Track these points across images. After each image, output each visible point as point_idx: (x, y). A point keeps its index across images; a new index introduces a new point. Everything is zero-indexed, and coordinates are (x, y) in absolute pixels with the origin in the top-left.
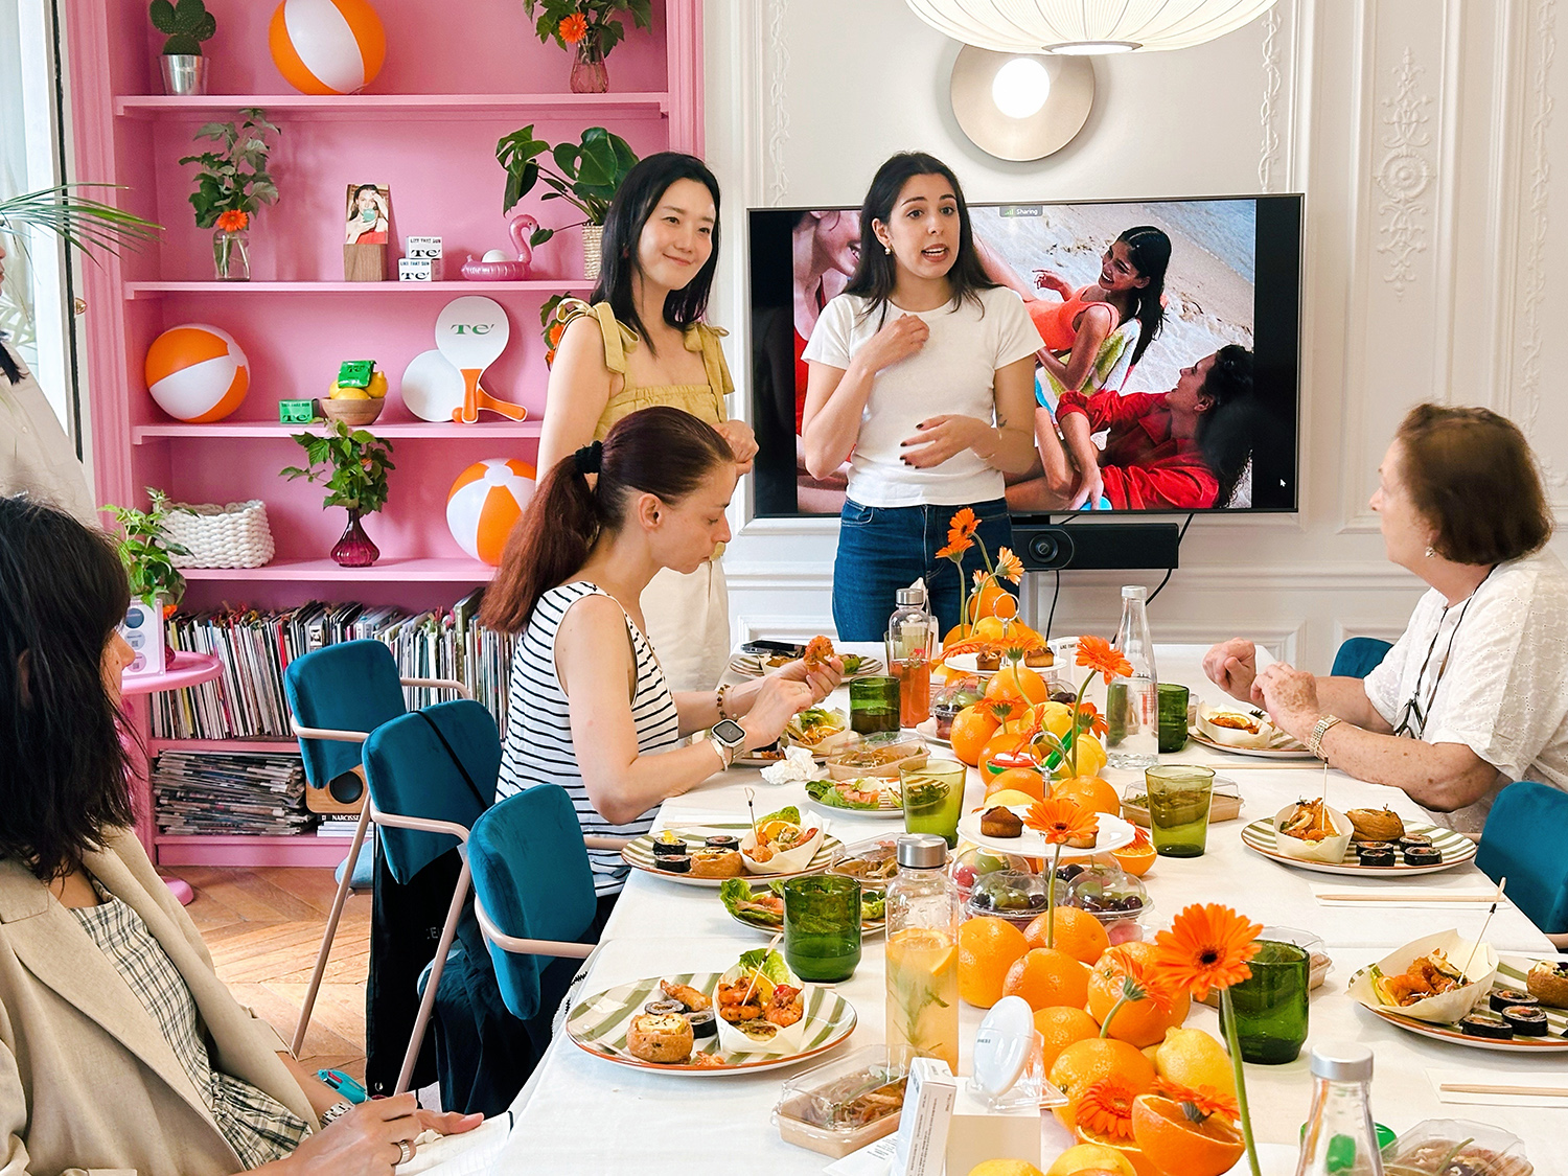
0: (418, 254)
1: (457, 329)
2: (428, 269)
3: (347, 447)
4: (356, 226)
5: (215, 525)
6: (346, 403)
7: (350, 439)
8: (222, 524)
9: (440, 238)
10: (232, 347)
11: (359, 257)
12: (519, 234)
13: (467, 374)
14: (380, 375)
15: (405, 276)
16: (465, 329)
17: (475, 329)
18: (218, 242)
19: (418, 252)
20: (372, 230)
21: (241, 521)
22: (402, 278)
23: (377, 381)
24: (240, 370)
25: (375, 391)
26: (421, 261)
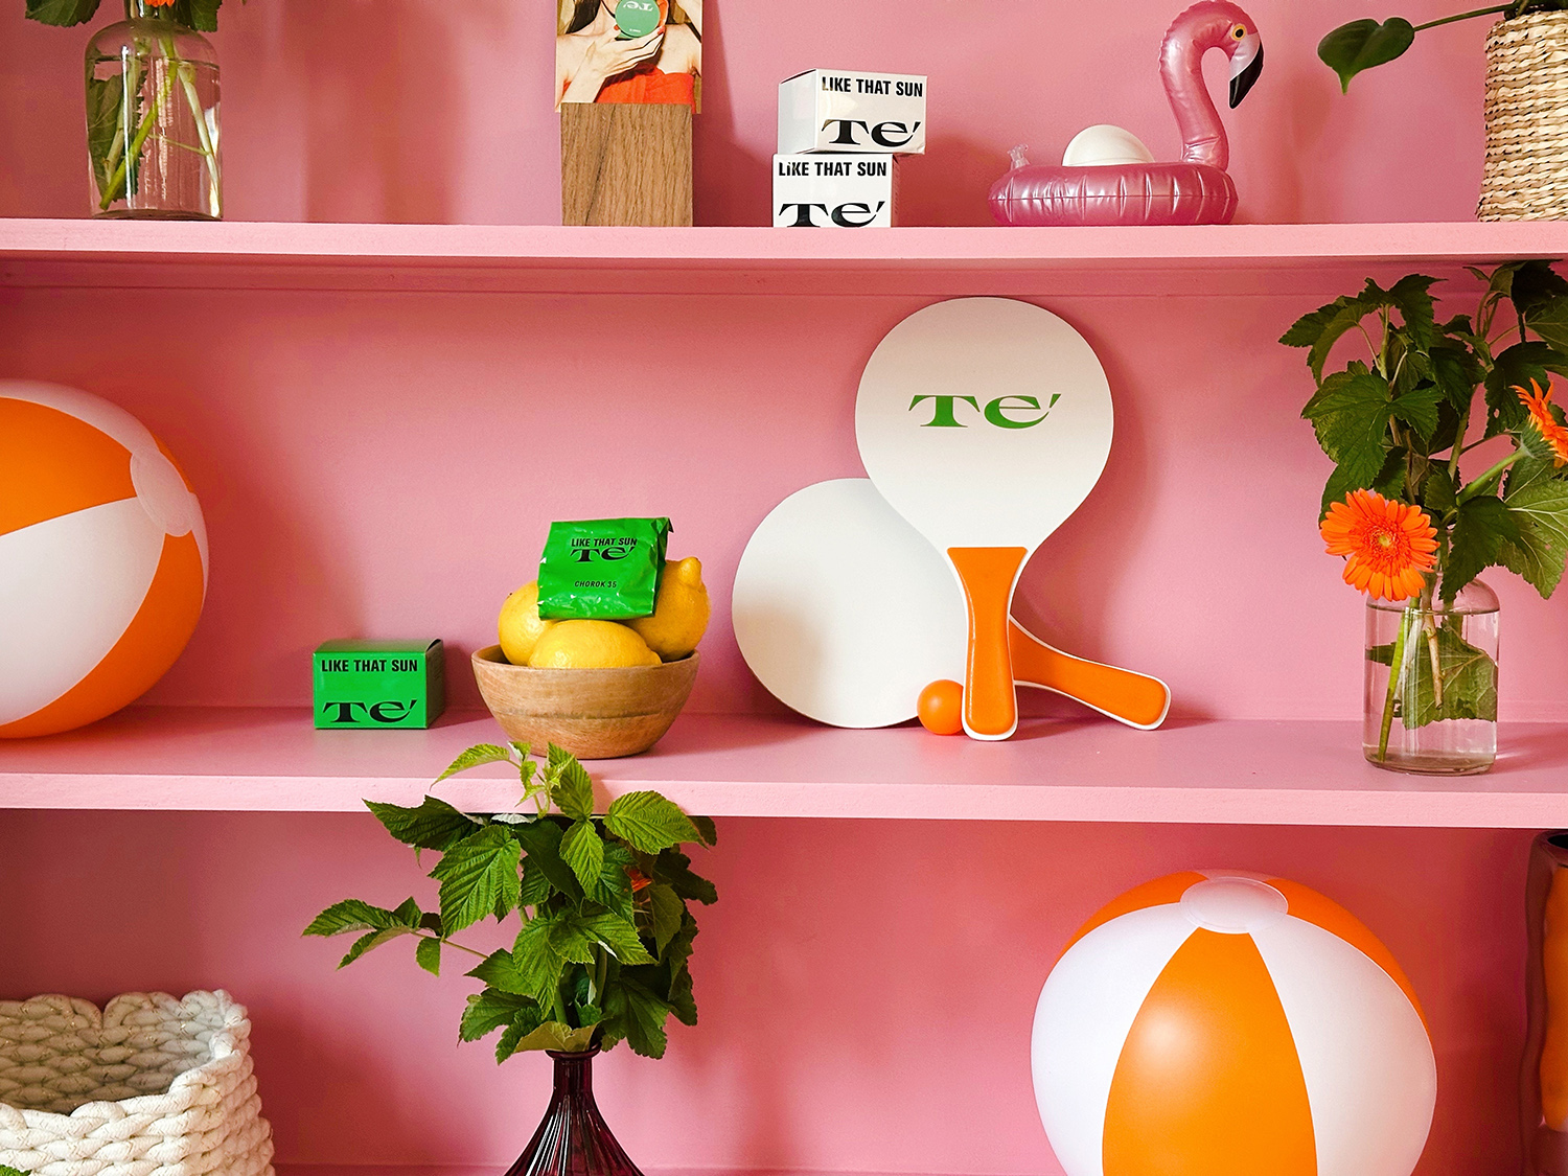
0: (845, 135)
1: (929, 409)
2: (881, 189)
3: (585, 854)
4: (592, 52)
5: (60, 1149)
6: (571, 681)
7: (600, 828)
8: (87, 1146)
9: (921, 80)
10: (149, 467)
11: (617, 148)
12: (1197, 71)
13: (975, 564)
14: (687, 569)
15: (792, 215)
16: (960, 410)
17: (993, 413)
18: (102, 72)
19: (845, 127)
20: (648, 67)
21: (160, 1126)
22: (785, 220)
23: (679, 595)
24: (175, 549)
25: (672, 631)
26: (855, 160)
